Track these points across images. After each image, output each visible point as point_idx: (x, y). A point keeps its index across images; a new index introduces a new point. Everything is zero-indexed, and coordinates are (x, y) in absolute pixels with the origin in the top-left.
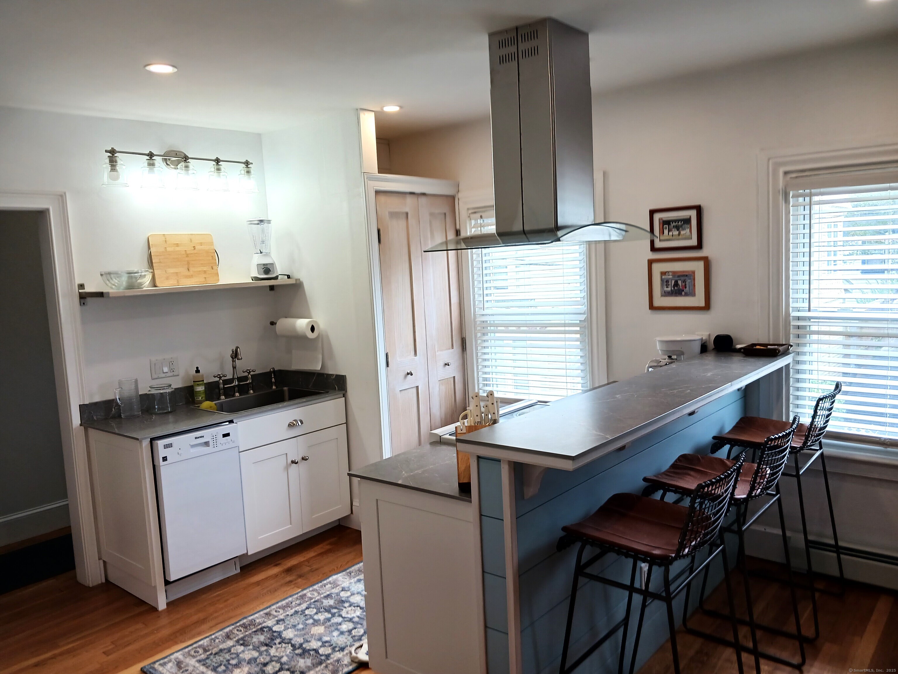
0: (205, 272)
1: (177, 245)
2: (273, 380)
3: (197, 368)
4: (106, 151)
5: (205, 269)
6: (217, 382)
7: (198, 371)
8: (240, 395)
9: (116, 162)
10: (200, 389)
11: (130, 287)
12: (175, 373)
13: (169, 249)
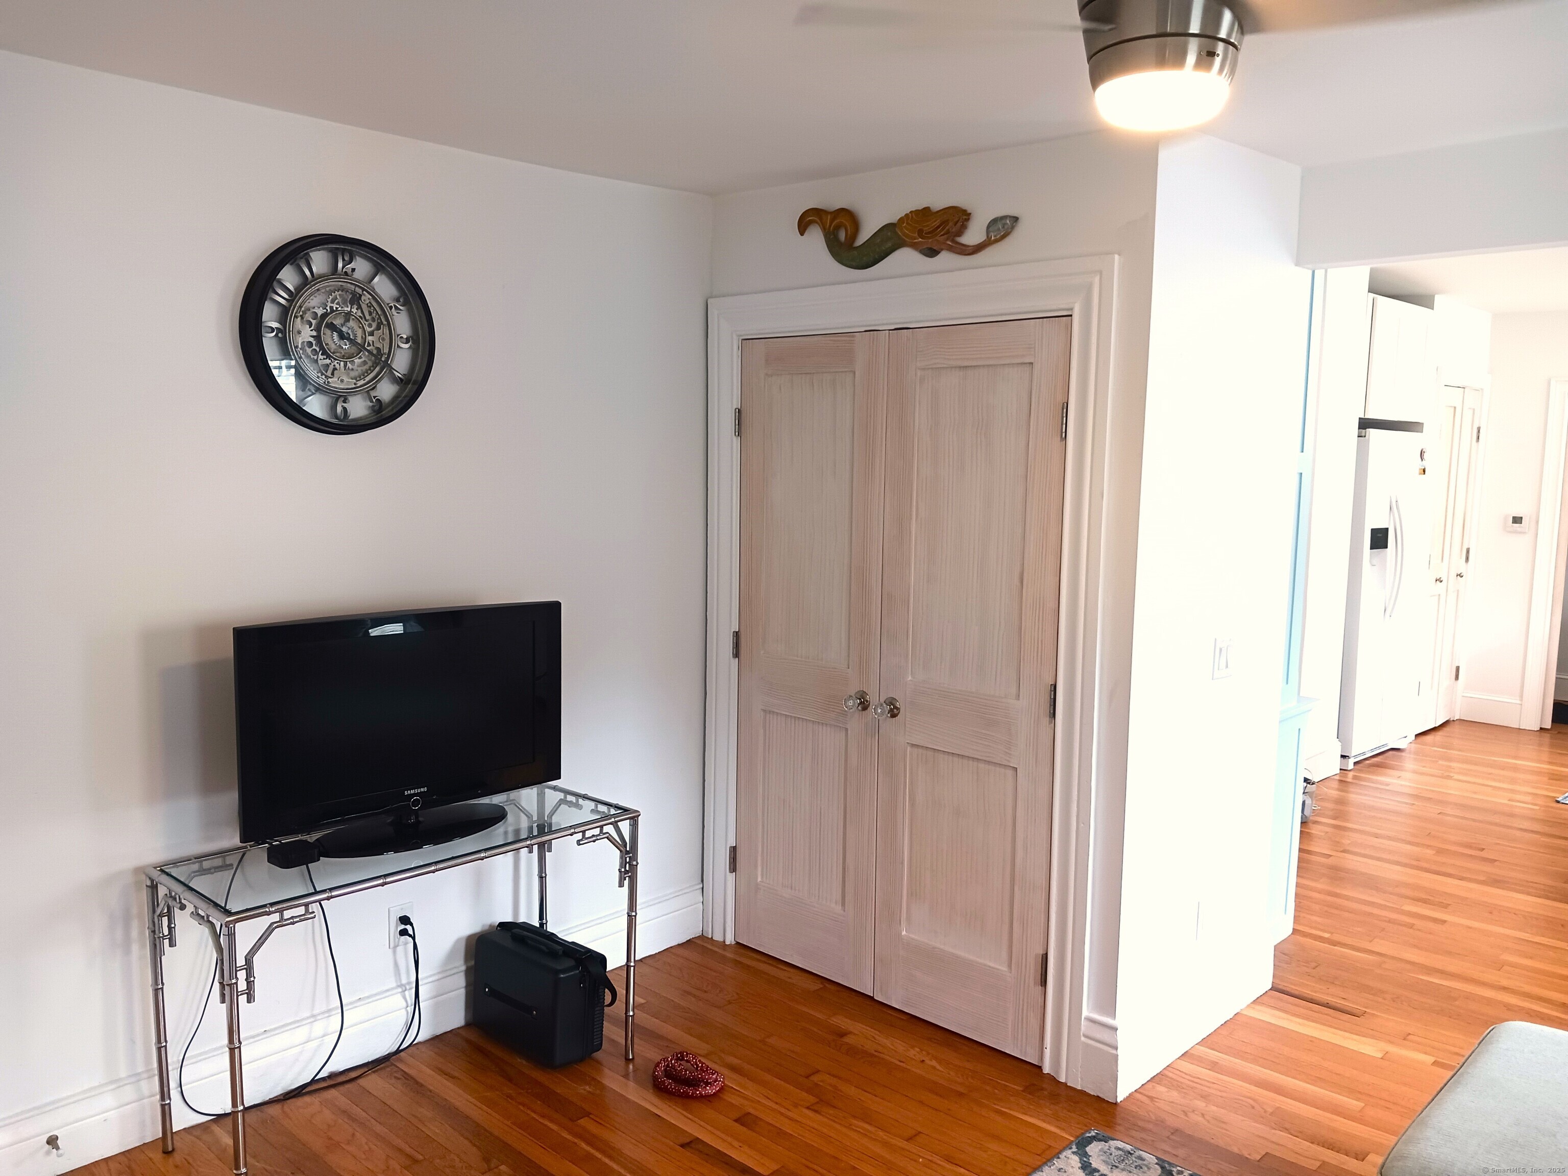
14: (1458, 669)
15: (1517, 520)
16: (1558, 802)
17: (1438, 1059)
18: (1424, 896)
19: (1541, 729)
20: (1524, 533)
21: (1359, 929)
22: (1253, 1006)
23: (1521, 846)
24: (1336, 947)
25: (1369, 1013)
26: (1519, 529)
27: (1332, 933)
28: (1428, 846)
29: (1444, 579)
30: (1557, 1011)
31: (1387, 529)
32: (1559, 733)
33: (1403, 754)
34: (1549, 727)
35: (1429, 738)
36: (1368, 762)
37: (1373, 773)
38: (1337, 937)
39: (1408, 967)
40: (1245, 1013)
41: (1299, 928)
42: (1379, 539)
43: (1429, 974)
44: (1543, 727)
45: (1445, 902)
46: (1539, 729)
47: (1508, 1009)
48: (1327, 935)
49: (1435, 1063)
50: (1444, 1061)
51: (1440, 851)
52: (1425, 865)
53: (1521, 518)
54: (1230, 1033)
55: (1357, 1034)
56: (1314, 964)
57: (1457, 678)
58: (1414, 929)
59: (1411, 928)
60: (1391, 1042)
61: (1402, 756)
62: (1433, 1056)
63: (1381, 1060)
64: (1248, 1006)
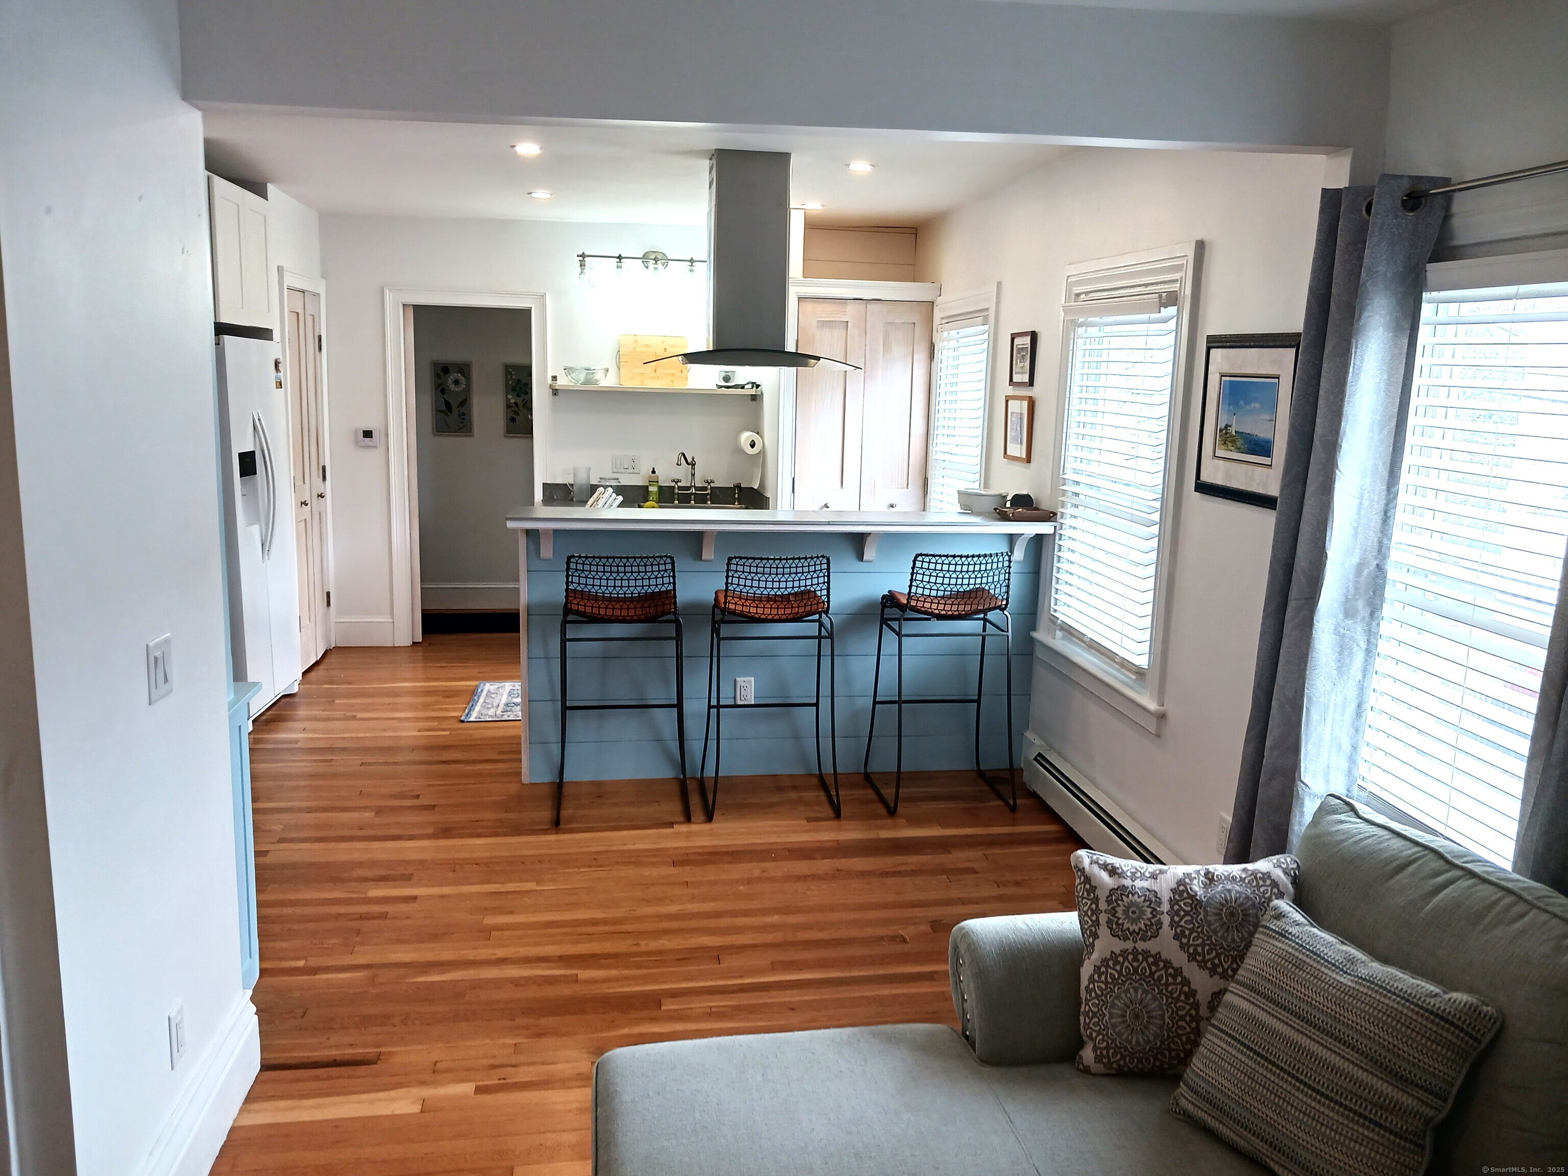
0: (673, 375)
1: (647, 346)
2: (736, 496)
3: (654, 469)
4: (578, 256)
5: (673, 372)
6: (674, 487)
7: (654, 472)
8: (679, 503)
9: (585, 265)
10: (653, 489)
11: (587, 382)
12: (635, 471)
13: (638, 350)
14: (328, 594)
15: (368, 434)
16: (462, 721)
17: (481, 1083)
18: (382, 872)
19: (414, 643)
20: (376, 447)
21: (334, 941)
22: (248, 1107)
23: (453, 782)
24: (317, 977)
25: (384, 1053)
26: (370, 444)
27: (305, 958)
28: (365, 808)
29: (308, 501)
30: (559, 968)
31: (254, 452)
32: (430, 644)
33: (296, 700)
34: (420, 640)
35: (313, 674)
36: (264, 718)
37: (275, 731)
38: (314, 962)
39: (401, 971)
40: (241, 1123)
41: (267, 965)
42: (248, 463)
43: (426, 973)
44: (415, 641)
45: (406, 872)
46: (410, 643)
47: (517, 986)
48: (301, 963)
49: (479, 1090)
50: (485, 1083)
51: (379, 811)
52: (371, 832)
53: (371, 432)
54: (234, 1166)
55: (382, 1090)
56: (300, 1011)
57: (329, 604)
58: (390, 919)
59: (386, 918)
60: (423, 1083)
61: (294, 702)
62: (471, 1081)
63: (423, 1114)
64: (241, 1111)
